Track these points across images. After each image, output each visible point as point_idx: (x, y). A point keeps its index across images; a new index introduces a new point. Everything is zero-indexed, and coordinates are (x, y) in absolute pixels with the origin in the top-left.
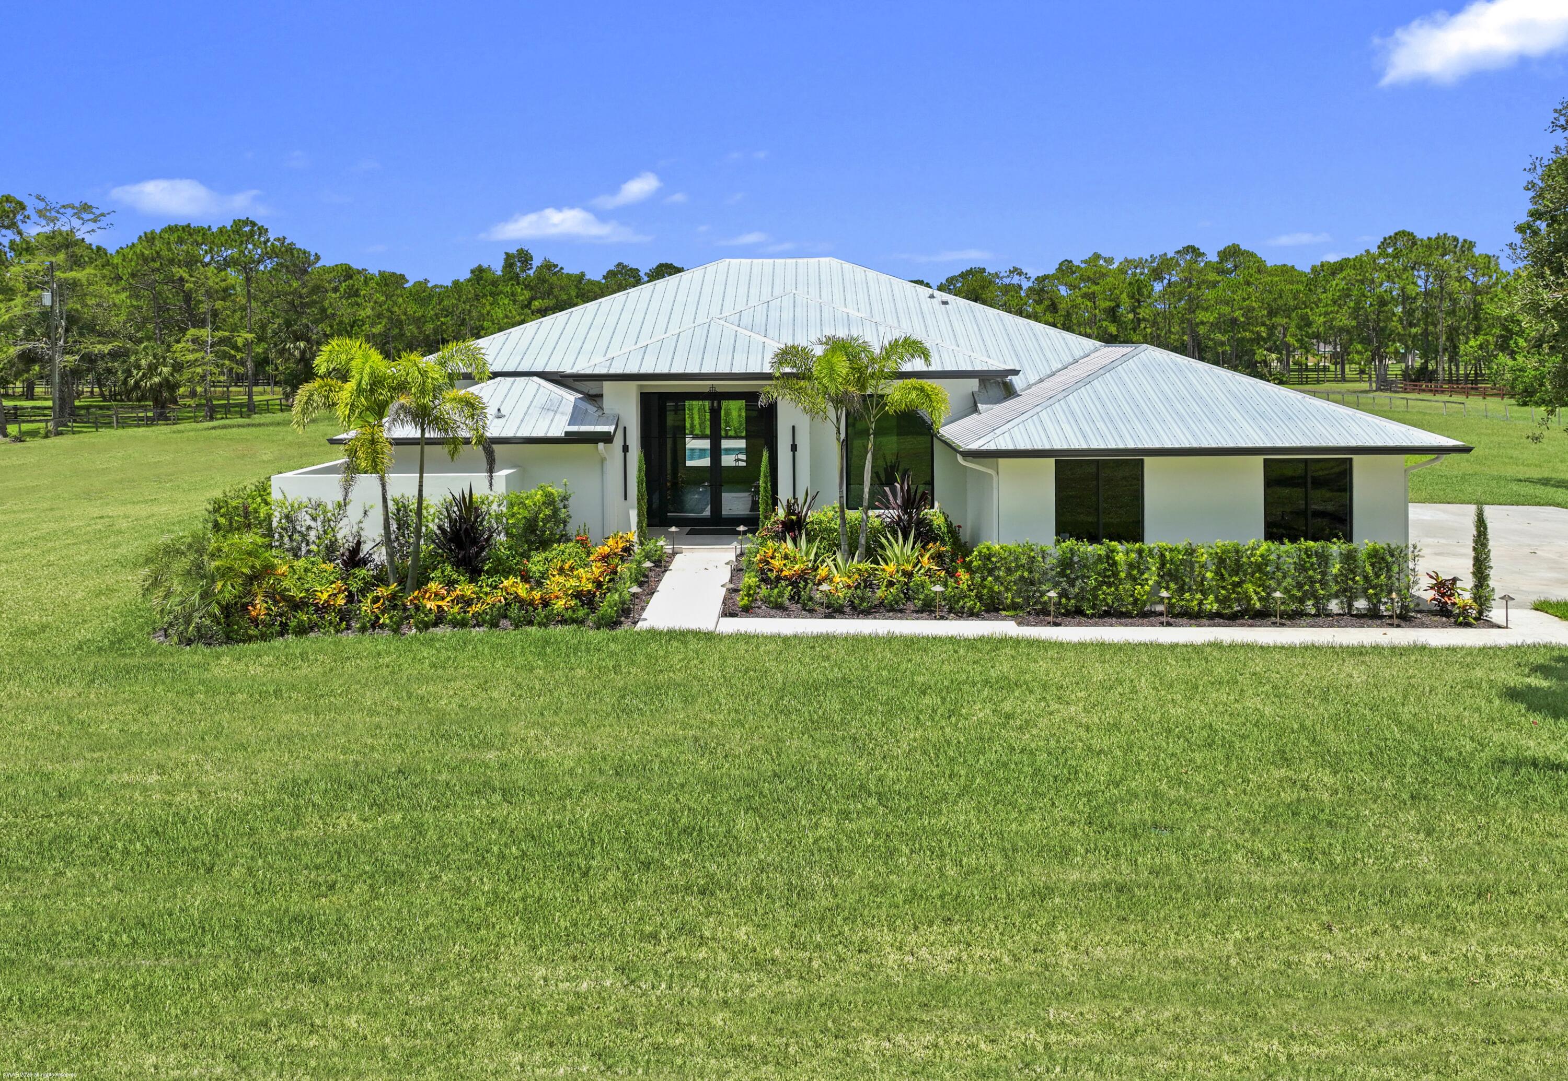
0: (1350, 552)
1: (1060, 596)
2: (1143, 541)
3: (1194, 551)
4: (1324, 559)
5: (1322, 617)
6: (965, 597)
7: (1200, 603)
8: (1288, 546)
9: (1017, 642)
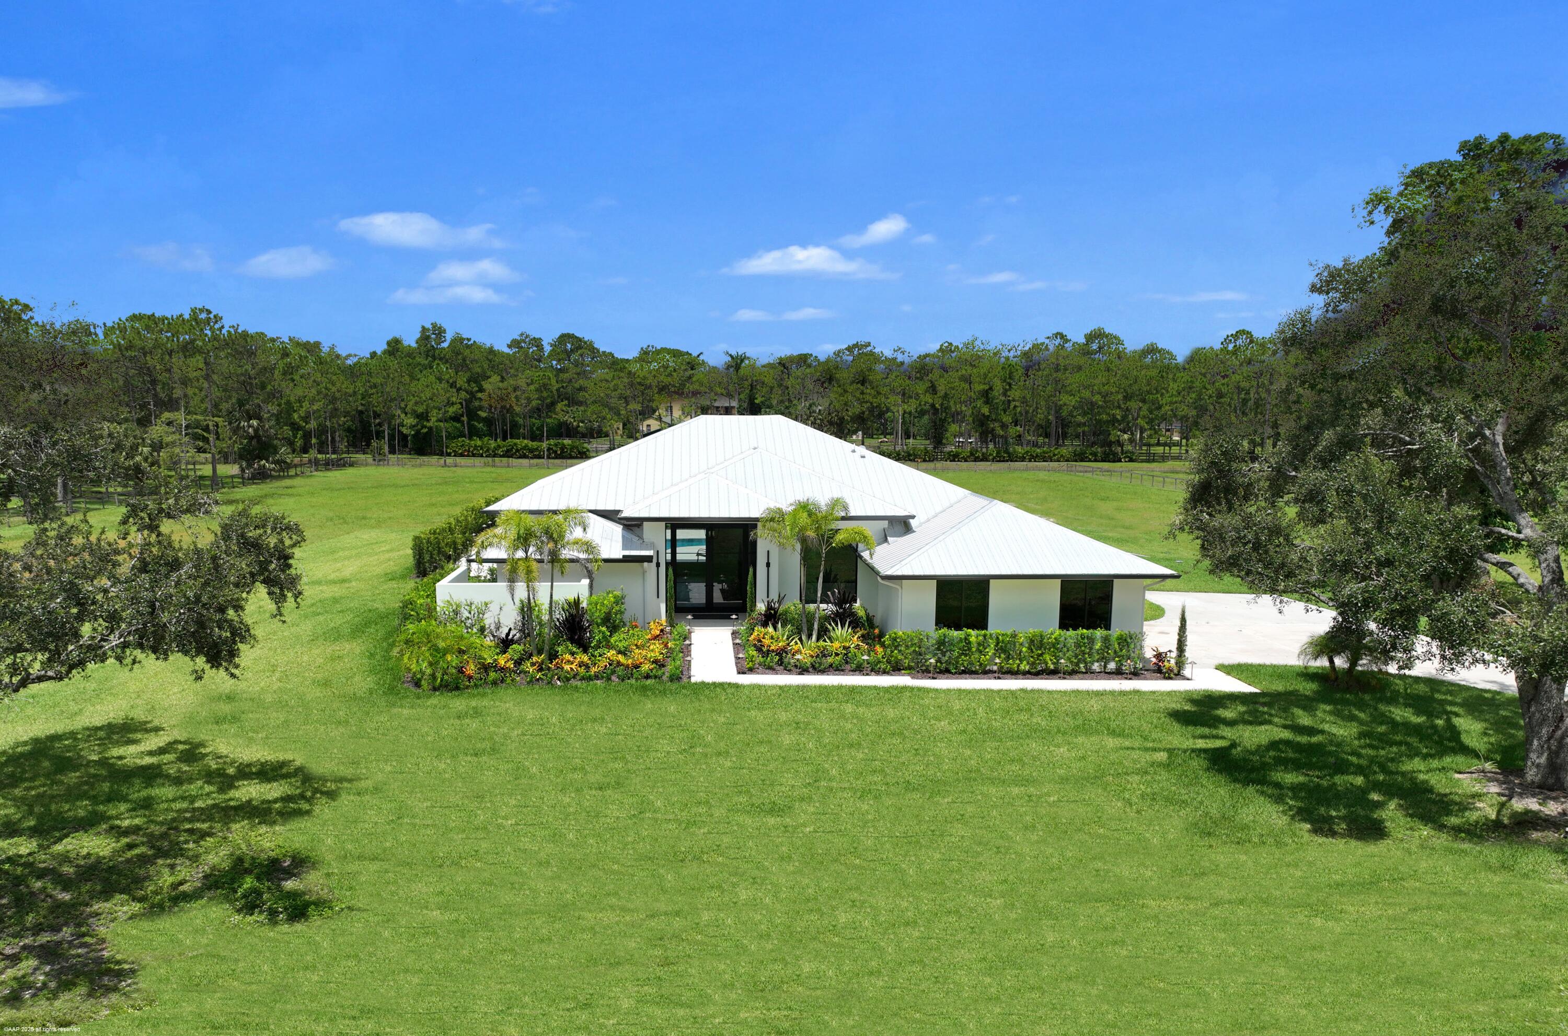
0: (1107, 636)
1: (937, 662)
2: (987, 629)
3: (1016, 635)
4: (1092, 640)
5: (1089, 673)
6: (880, 662)
7: (1019, 666)
8: (1071, 633)
9: (912, 689)
